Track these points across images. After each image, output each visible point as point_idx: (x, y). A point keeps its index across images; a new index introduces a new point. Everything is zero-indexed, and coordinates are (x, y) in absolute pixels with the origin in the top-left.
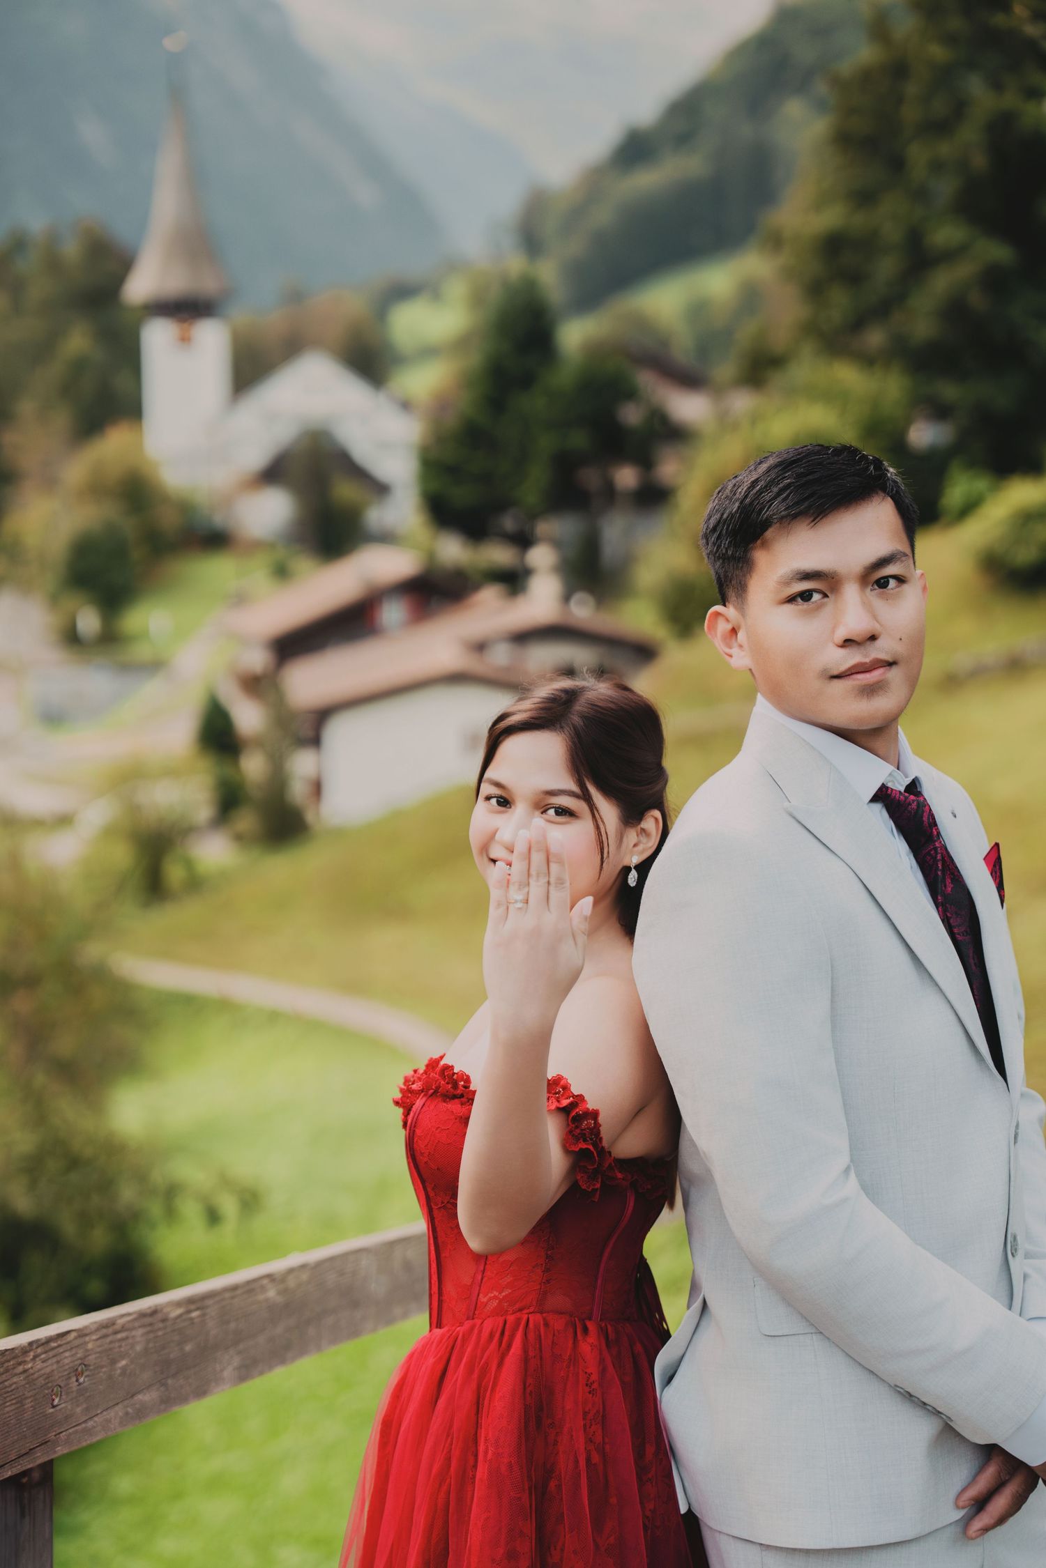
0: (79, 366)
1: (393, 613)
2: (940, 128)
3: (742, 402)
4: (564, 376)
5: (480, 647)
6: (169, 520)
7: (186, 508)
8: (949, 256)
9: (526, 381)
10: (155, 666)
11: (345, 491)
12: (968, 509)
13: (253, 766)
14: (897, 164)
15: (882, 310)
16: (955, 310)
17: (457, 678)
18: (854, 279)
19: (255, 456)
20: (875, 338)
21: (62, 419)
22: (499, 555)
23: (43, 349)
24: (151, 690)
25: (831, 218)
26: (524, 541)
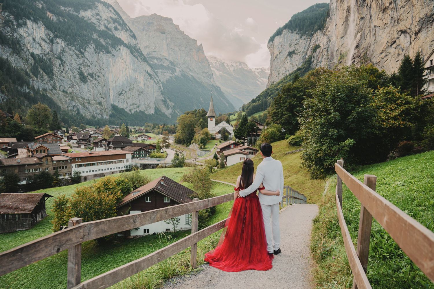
0: (201, 122)
1: (232, 146)
2: (285, 103)
3: (266, 127)
4: (249, 124)
5: (242, 150)
6: (210, 136)
7: (212, 135)
8: (286, 115)
9: (245, 124)
10: (209, 151)
11: (226, 134)
12: (287, 138)
13: (219, 161)
14: (281, 106)
15: (279, 119)
16: (286, 119)
17: (239, 153)
18: (277, 116)
19: (218, 130)
20: (278, 122)
21: (200, 127)
22: (242, 141)
23: (199, 120)
24: (208, 153)
25: (274, 111)
26: (245, 140)
